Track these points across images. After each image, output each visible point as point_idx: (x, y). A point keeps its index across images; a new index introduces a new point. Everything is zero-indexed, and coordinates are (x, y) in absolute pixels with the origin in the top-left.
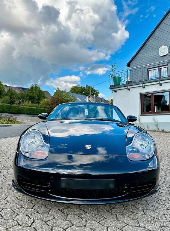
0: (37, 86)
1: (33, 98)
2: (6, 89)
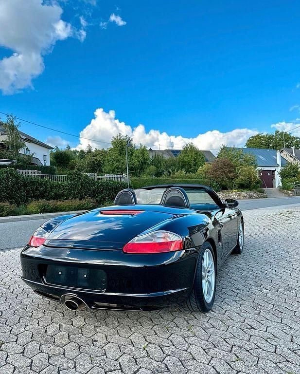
0: (192, 146)
2: (151, 155)
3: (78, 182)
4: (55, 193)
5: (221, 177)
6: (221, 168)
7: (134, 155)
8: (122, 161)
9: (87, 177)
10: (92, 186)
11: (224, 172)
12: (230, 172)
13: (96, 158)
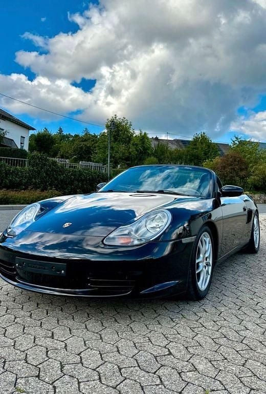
0: (204, 136)
1: (197, 159)
2: (153, 145)
3: (42, 168)
4: (10, 181)
5: (231, 175)
6: (231, 165)
7: (132, 142)
8: (116, 149)
9: (54, 163)
10: (59, 175)
11: (234, 169)
12: (241, 170)
13: (85, 143)
